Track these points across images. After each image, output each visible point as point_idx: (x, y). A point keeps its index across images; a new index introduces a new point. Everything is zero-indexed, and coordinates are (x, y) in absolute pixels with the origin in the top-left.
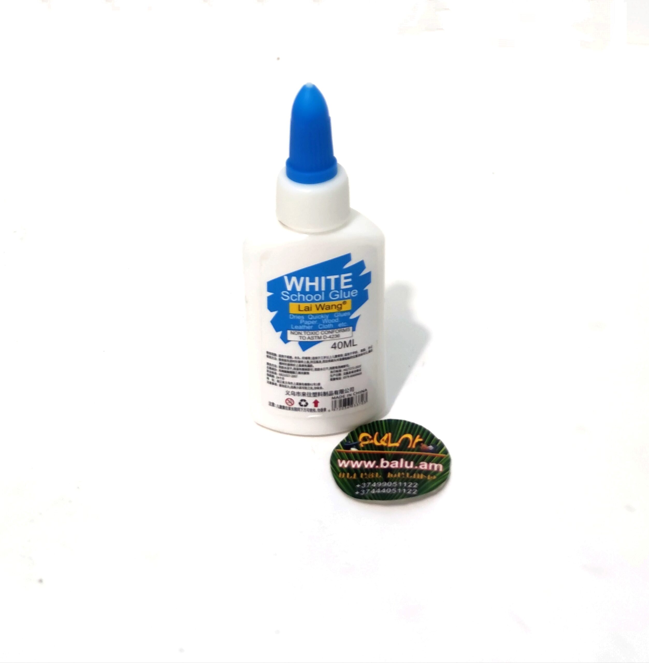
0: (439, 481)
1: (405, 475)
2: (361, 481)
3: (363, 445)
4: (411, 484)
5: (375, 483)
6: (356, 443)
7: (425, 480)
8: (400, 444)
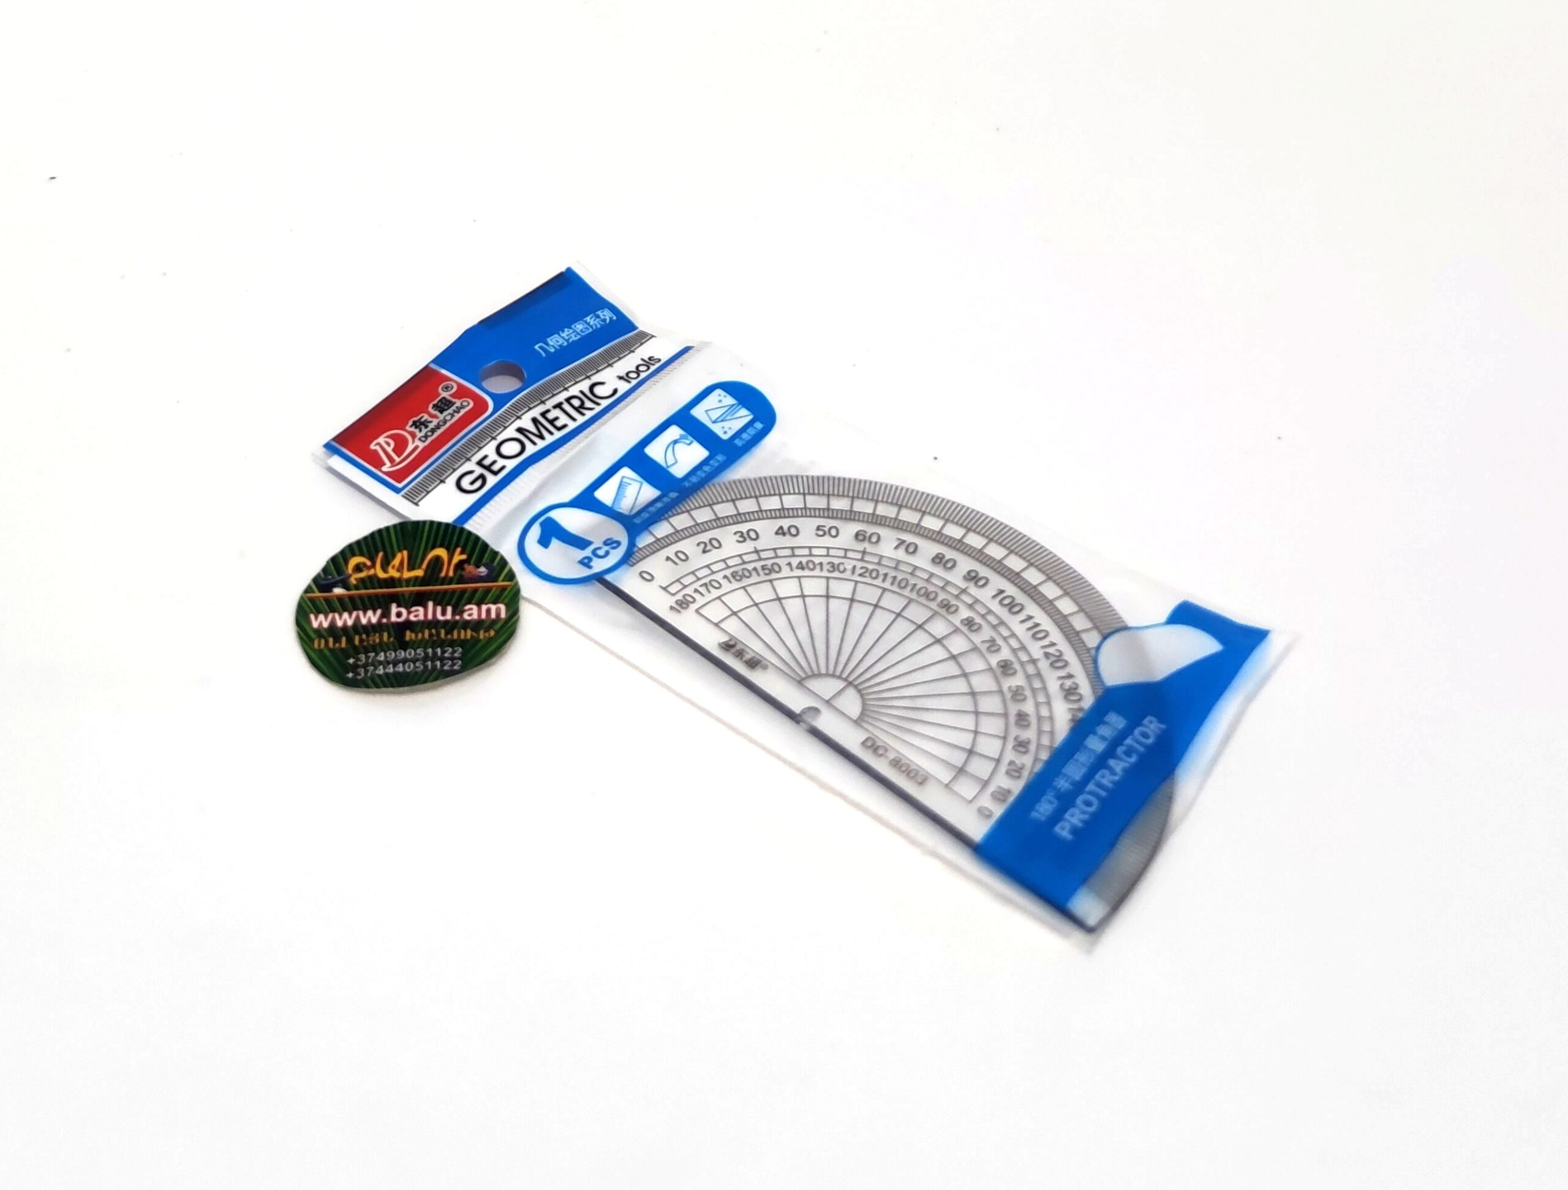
0: (499, 641)
1: (438, 634)
2: (356, 651)
3: (356, 579)
4: (450, 650)
5: (382, 654)
6: (342, 577)
7: (475, 641)
8: (426, 571)
